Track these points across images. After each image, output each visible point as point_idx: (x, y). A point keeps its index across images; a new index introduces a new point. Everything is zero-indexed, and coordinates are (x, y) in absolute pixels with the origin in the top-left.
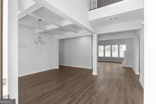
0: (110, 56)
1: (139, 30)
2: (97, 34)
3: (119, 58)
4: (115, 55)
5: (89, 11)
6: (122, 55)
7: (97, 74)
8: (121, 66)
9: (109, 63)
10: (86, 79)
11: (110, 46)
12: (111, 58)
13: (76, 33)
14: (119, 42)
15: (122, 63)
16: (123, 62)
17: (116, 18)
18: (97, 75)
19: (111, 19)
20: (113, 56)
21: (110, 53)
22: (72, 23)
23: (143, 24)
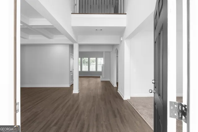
0: (88, 70)
1: (117, 45)
2: (78, 44)
3: (96, 72)
4: (93, 68)
5: (72, 14)
6: (100, 69)
7: (78, 91)
8: (99, 80)
9: (86, 78)
10: (67, 100)
11: (87, 58)
12: (89, 72)
13: (49, 38)
14: (97, 55)
15: (99, 77)
16: (101, 76)
17: (101, 30)
18: (79, 93)
19: (96, 30)
20: (91, 70)
21: (88, 66)
22: (52, 25)
23: (122, 40)
